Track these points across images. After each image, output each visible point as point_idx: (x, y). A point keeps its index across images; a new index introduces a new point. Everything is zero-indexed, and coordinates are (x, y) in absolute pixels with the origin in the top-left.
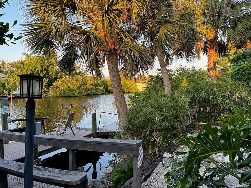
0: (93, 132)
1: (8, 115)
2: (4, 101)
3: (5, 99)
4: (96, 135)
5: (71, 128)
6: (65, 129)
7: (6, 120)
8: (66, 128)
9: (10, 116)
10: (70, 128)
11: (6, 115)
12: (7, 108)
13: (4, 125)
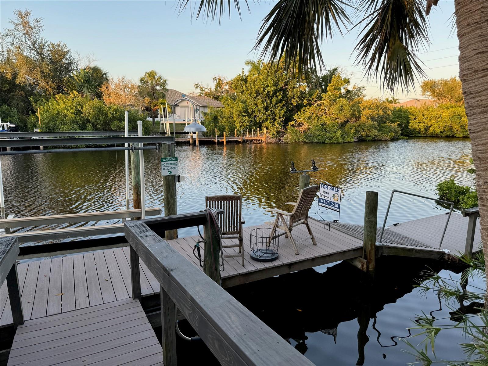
0: (365, 244)
1: (177, 179)
2: (167, 147)
3: (169, 143)
4: (373, 252)
5: (307, 225)
6: (291, 226)
7: (171, 190)
8: (294, 224)
9: (179, 181)
10: (303, 223)
11: (170, 178)
12: (173, 164)
13: (167, 200)
